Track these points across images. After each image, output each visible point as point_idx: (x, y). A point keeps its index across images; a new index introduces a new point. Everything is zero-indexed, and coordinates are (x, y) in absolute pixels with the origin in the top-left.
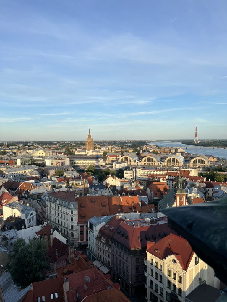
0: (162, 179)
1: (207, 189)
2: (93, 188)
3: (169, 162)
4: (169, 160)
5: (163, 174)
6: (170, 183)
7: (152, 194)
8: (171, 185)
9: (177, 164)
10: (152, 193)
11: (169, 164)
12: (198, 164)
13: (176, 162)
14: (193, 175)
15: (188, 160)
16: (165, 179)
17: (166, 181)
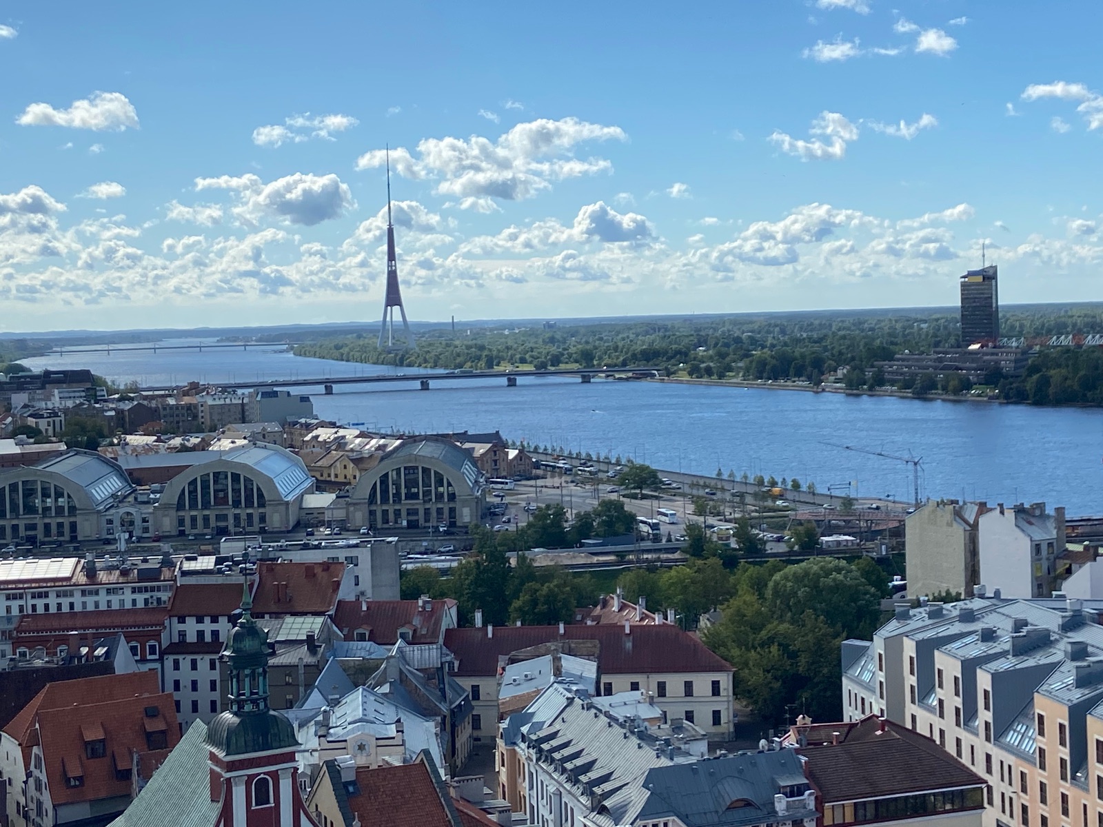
0: (134, 650)
1: (467, 683)
3: (193, 506)
4: (193, 492)
5: (140, 604)
6: (194, 675)
7: (38, 783)
8: (204, 686)
9: (256, 519)
10: (44, 778)
11: (194, 519)
12: (406, 504)
13: (249, 503)
14: (363, 593)
15: (333, 478)
16: (152, 643)
17: (161, 660)
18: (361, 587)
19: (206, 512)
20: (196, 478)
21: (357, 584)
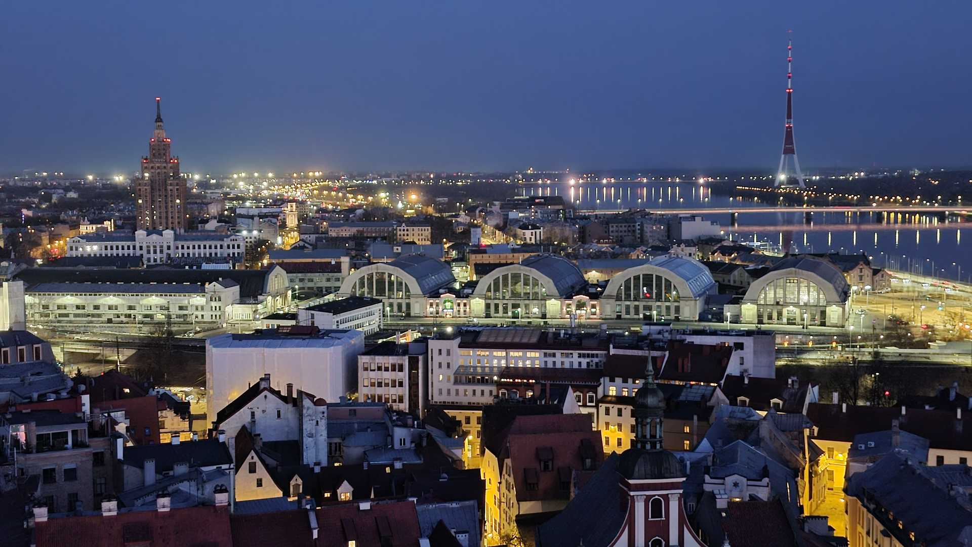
0: (578, 398)
1: (824, 445)
2: (150, 466)
3: (628, 297)
4: (628, 288)
5: (584, 366)
6: (620, 420)
8: (626, 428)
9: (673, 310)
10: (512, 481)
11: (628, 308)
13: (668, 299)
14: (746, 371)
15: (732, 283)
16: (591, 394)
17: (597, 407)
18: (745, 367)
19: (637, 303)
20: (630, 278)
21: (742, 364)
